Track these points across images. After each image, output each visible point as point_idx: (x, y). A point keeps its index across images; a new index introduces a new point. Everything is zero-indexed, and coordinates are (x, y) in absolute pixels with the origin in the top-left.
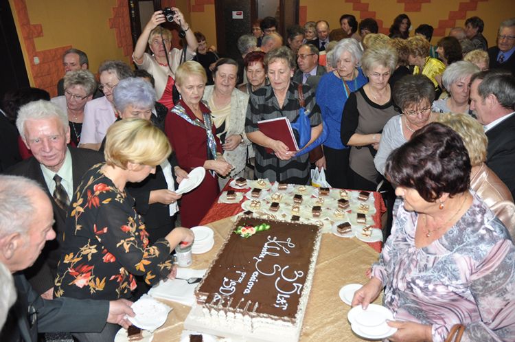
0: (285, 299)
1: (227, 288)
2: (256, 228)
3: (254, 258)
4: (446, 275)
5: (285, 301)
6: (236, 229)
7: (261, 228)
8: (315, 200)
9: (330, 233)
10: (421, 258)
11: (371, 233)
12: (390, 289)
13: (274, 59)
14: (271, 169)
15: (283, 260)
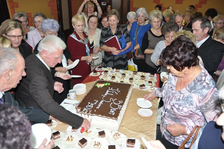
0: (114, 111)
1: (89, 106)
2: (104, 84)
3: (102, 95)
4: (188, 103)
5: (114, 112)
6: (96, 85)
7: (106, 84)
8: (131, 76)
9: (136, 88)
10: (178, 95)
11: (154, 89)
12: (164, 110)
13: (111, 15)
14: (111, 61)
15: (115, 96)
